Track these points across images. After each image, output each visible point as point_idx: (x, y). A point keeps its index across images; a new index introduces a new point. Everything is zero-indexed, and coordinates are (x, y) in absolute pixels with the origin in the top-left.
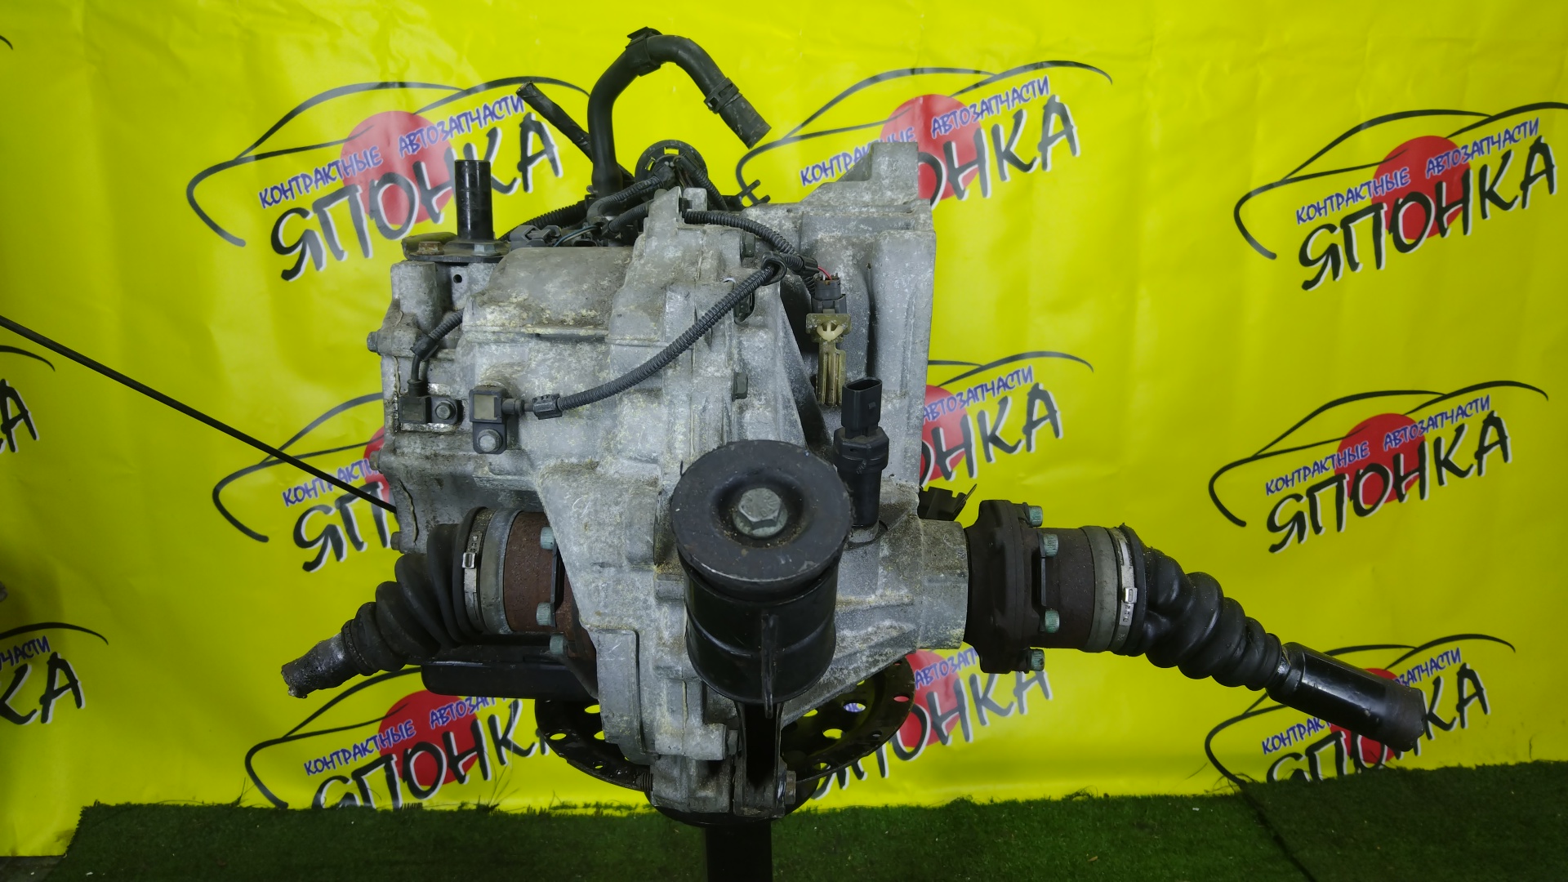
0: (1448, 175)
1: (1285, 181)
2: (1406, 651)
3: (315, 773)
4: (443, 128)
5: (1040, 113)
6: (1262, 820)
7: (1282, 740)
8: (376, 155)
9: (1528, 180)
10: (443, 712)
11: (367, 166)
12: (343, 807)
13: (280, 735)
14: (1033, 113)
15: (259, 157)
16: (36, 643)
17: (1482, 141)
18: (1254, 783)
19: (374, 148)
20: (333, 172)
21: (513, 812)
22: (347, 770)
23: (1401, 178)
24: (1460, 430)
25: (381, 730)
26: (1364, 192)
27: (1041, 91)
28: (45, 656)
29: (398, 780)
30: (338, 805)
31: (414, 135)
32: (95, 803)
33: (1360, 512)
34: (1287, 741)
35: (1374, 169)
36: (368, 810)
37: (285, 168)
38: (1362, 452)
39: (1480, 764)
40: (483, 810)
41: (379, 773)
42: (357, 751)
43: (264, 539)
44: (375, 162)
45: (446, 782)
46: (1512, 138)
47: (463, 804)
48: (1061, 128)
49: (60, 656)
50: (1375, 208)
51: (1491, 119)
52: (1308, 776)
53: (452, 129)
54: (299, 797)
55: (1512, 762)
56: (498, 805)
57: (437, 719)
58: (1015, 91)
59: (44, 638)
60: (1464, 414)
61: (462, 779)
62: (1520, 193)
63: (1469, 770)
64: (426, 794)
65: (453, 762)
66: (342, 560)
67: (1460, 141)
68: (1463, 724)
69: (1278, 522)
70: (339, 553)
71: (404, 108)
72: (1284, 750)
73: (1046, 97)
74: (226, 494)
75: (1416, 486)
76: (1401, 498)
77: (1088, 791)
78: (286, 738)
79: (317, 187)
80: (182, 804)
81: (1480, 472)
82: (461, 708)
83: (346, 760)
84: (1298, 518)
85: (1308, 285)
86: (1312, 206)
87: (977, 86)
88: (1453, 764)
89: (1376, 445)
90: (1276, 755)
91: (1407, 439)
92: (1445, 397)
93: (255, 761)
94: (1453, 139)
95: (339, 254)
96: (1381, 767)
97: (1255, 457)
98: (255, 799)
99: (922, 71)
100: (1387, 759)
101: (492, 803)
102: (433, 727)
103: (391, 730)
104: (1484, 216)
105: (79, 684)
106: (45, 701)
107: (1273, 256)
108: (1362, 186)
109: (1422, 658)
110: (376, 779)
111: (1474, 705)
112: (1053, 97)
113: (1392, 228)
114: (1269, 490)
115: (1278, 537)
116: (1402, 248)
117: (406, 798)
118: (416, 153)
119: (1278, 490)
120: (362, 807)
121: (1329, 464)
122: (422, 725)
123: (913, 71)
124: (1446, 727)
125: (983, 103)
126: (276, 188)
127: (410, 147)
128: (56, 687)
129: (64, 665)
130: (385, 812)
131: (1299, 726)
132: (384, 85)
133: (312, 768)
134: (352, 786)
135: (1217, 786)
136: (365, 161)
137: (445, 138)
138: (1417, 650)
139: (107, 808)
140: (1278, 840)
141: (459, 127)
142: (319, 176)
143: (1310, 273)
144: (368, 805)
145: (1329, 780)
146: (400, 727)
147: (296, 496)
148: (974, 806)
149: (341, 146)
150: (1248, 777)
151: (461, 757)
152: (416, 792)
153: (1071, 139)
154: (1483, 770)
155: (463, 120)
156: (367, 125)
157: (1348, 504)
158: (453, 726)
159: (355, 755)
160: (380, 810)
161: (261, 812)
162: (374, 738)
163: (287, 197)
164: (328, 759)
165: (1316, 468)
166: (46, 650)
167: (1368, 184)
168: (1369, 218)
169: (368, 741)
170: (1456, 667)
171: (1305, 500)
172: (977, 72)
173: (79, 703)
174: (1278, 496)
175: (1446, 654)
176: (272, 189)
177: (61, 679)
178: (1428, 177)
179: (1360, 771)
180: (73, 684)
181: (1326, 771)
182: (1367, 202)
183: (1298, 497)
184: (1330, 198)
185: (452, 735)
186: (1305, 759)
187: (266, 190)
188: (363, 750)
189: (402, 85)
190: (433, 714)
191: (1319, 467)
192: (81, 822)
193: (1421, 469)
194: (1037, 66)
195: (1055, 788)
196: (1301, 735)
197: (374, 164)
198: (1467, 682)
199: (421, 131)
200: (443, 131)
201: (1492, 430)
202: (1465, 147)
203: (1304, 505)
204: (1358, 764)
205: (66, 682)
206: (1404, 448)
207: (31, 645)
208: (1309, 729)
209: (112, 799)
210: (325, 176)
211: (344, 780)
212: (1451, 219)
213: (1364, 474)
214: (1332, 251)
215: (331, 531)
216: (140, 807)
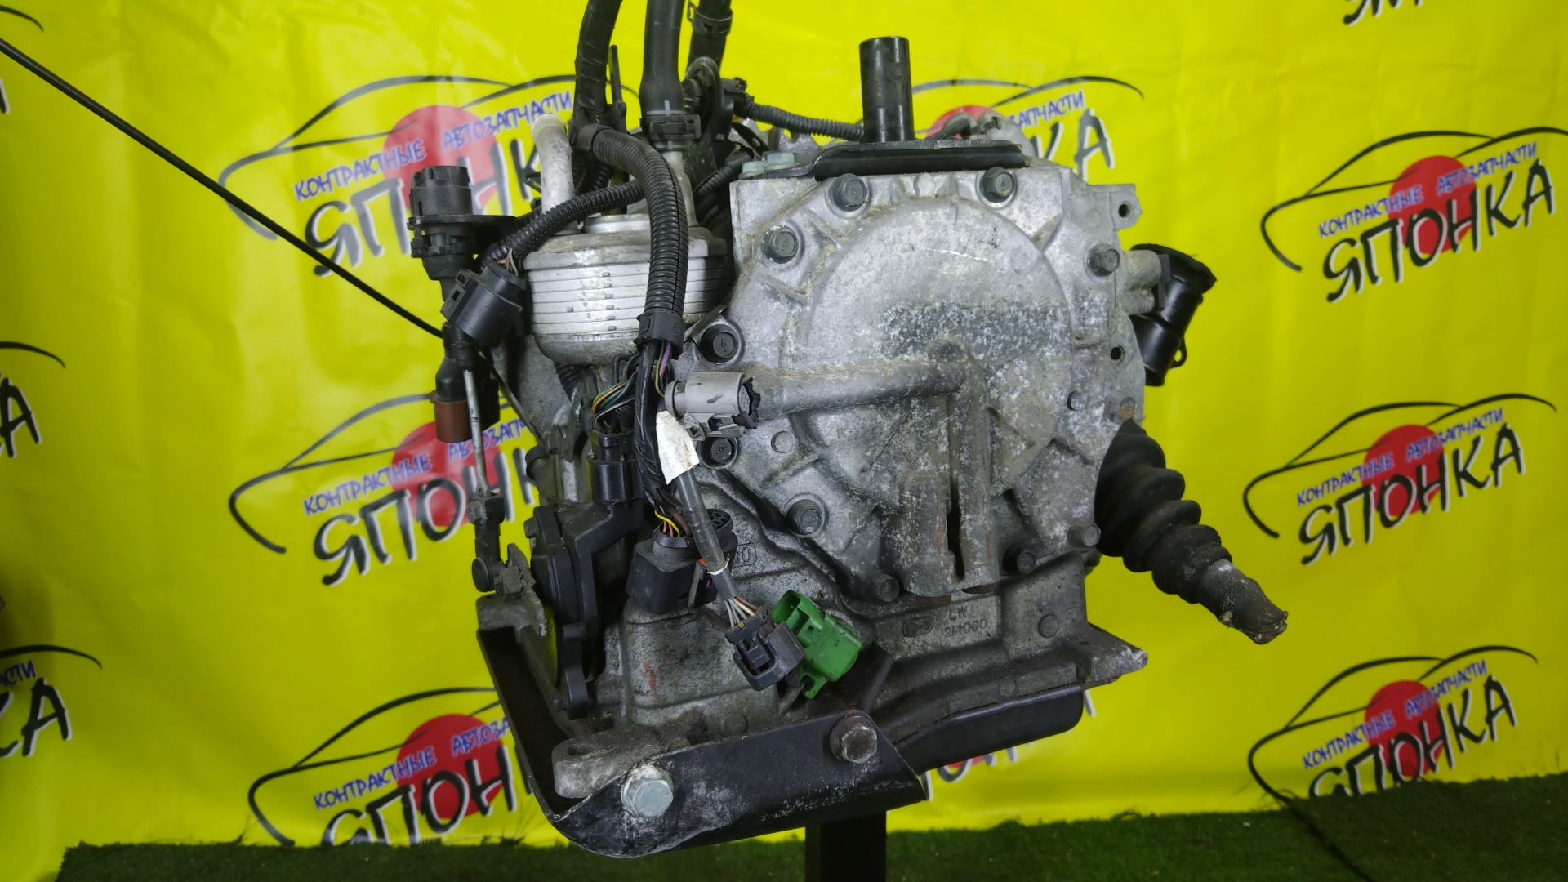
0: (1457, 193)
1: (1307, 196)
2: (1434, 663)
3: (324, 806)
4: (490, 123)
5: (1076, 126)
6: (1314, 831)
7: (1322, 754)
8: (420, 150)
9: (1529, 200)
10: (466, 737)
11: (410, 161)
12: (355, 844)
13: (289, 765)
14: (1069, 125)
15: (297, 148)
16: (21, 669)
17: (1487, 161)
18: (1297, 799)
19: (417, 142)
20: (375, 165)
21: (541, 845)
22: (360, 802)
23: (1414, 196)
24: (1476, 442)
25: (400, 757)
26: (1381, 208)
27: (1076, 104)
28: (31, 682)
29: (416, 813)
30: (349, 842)
31: (461, 129)
32: (80, 844)
33: (1387, 523)
34: (1327, 756)
35: (1389, 187)
36: (382, 847)
37: (325, 159)
38: (1386, 463)
39: (1512, 775)
40: (508, 844)
41: (396, 804)
42: (373, 781)
43: (281, 550)
44: (419, 156)
45: (469, 813)
46: (1513, 160)
47: (486, 838)
48: (1095, 140)
49: (46, 682)
50: (1391, 223)
51: (1494, 141)
52: (1349, 791)
53: (499, 124)
54: (306, 833)
55: (1542, 774)
56: (523, 838)
57: (460, 745)
58: (1051, 104)
59: (30, 664)
60: (1480, 425)
61: (484, 811)
62: (1522, 212)
63: (1502, 782)
64: (445, 828)
65: (476, 792)
66: (365, 573)
67: (1466, 161)
68: (1492, 736)
69: (1310, 533)
70: (361, 565)
71: (450, 102)
72: (1326, 764)
73: (1080, 111)
74: (243, 501)
75: (1437, 499)
76: (1424, 508)
77: (1137, 810)
78: (296, 769)
79: (357, 180)
80: (177, 843)
81: (1496, 483)
82: (486, 733)
83: (360, 791)
84: (1328, 530)
85: (1332, 297)
86: (1334, 221)
87: (1015, 98)
88: (1486, 776)
89: (1399, 457)
90: (1318, 769)
91: (1428, 450)
92: (1461, 409)
93: (259, 795)
94: (1462, 160)
95: (375, 249)
96: (1419, 780)
97: (1288, 468)
98: (258, 836)
99: (963, 82)
100: (1425, 772)
101: (517, 837)
102: (455, 754)
103: (411, 759)
104: (1491, 233)
105: (67, 714)
106: (28, 732)
107: (1298, 268)
108: (1379, 202)
109: (1450, 670)
110: (391, 812)
111: (1501, 718)
112: (1088, 111)
113: (1409, 243)
114: (1300, 501)
115: (1309, 549)
116: (1419, 262)
117: (423, 833)
118: (461, 147)
119: (1309, 500)
120: (376, 844)
121: (1356, 475)
122: (443, 751)
123: (953, 82)
124: (1477, 739)
125: (1022, 114)
126: (312, 180)
127: (455, 142)
128: (40, 716)
129: (51, 693)
130: (401, 849)
131: (1339, 740)
132: (430, 79)
133: (323, 801)
134: (365, 820)
135: (1262, 803)
136: (408, 154)
137: (492, 132)
138: (1445, 662)
139: (93, 850)
140: (1334, 850)
141: (506, 122)
142: (359, 169)
143: (1333, 285)
144: (382, 841)
145: (1369, 795)
146: (420, 755)
147: (318, 504)
148: (1023, 828)
149: (384, 138)
150: (1290, 792)
151: (485, 786)
152: (434, 825)
153: (1105, 151)
154: (1516, 782)
155: (510, 116)
156: (412, 117)
157: (1374, 516)
158: (476, 753)
159: (370, 785)
160: (396, 846)
161: (266, 850)
162: (391, 767)
163: (324, 190)
164: (341, 791)
165: (1344, 479)
166: (31, 675)
167: (1384, 200)
168: (1387, 232)
169: (385, 770)
170: (1482, 679)
171: (1335, 511)
172: (1016, 85)
173: (65, 734)
174: (1309, 507)
175: (1473, 666)
176: (309, 181)
177: (46, 708)
178: (1439, 194)
179: (1399, 785)
180: (59, 713)
181: (1366, 786)
182: (1383, 218)
183: (1327, 508)
184: (1350, 213)
185: (476, 763)
186: (1345, 774)
187: (302, 183)
188: (379, 780)
189: (449, 79)
190: (456, 740)
191: (1348, 478)
192: (65, 865)
193: (1441, 480)
194: (1071, 81)
195: (1101, 808)
196: (1341, 749)
197: (418, 158)
198: (1494, 694)
199: (466, 126)
200: (490, 126)
201: (1505, 442)
202: (1472, 167)
203: (1333, 517)
204: (1396, 778)
205: (52, 710)
206: (1426, 459)
207: (15, 672)
208: (1348, 742)
209: (98, 839)
210: (365, 169)
211: (357, 814)
212: (1462, 235)
213: (1389, 485)
214: (1353, 265)
215: (354, 543)
216: (130, 847)
